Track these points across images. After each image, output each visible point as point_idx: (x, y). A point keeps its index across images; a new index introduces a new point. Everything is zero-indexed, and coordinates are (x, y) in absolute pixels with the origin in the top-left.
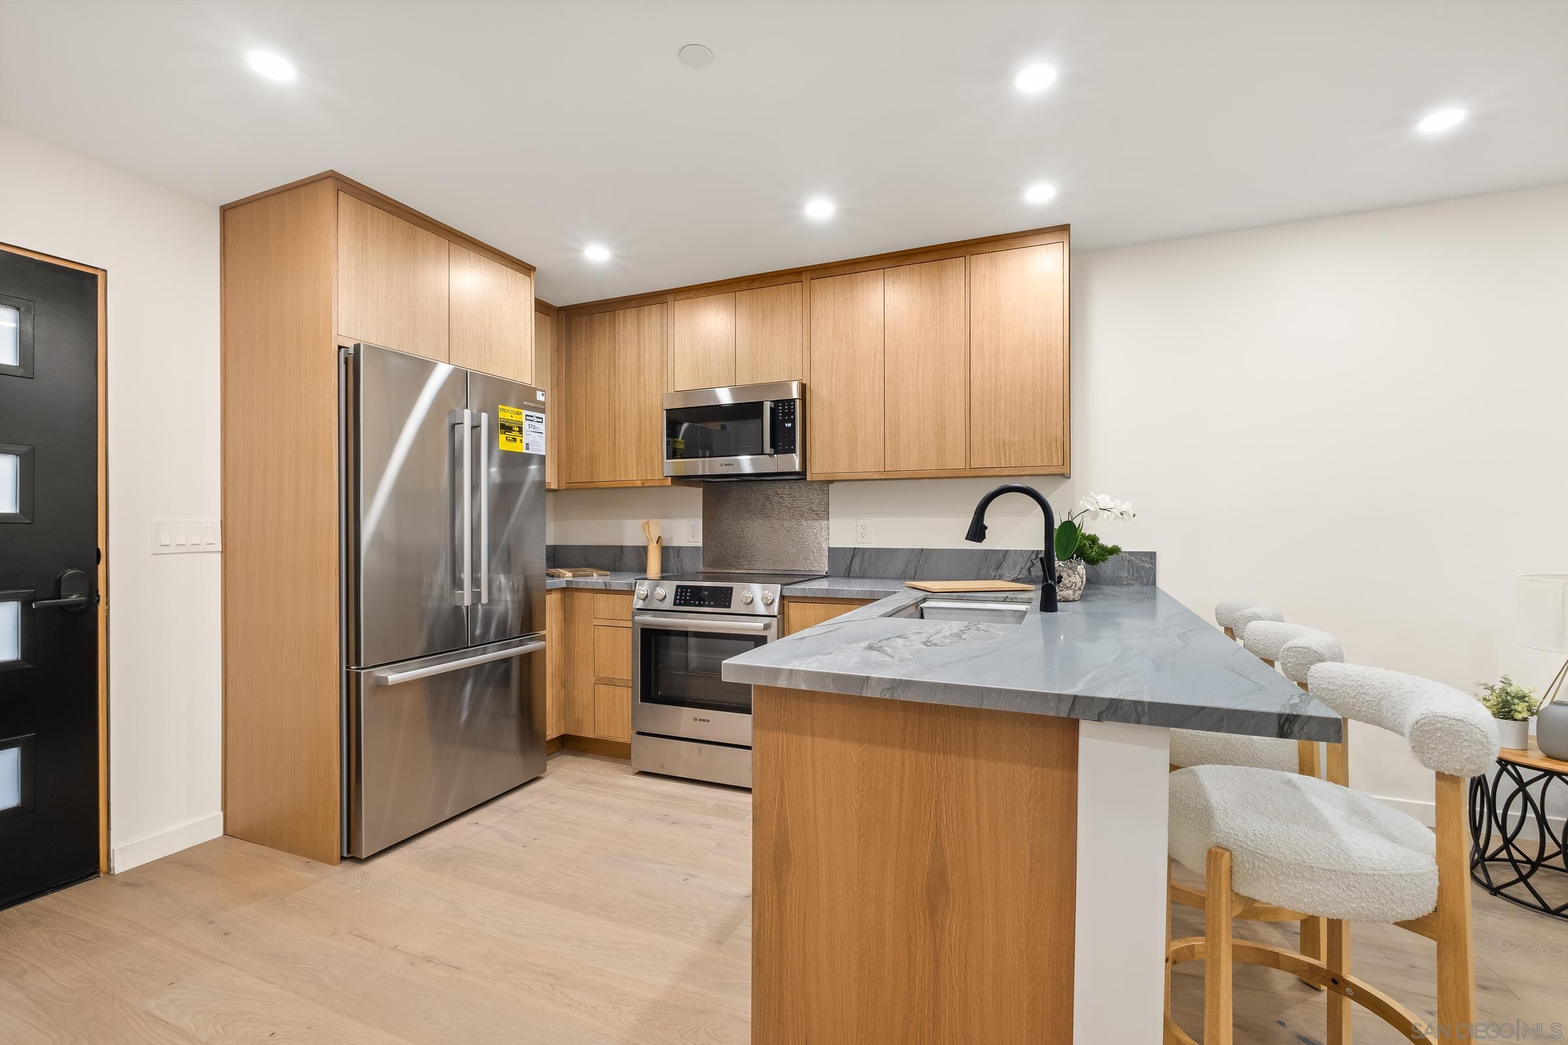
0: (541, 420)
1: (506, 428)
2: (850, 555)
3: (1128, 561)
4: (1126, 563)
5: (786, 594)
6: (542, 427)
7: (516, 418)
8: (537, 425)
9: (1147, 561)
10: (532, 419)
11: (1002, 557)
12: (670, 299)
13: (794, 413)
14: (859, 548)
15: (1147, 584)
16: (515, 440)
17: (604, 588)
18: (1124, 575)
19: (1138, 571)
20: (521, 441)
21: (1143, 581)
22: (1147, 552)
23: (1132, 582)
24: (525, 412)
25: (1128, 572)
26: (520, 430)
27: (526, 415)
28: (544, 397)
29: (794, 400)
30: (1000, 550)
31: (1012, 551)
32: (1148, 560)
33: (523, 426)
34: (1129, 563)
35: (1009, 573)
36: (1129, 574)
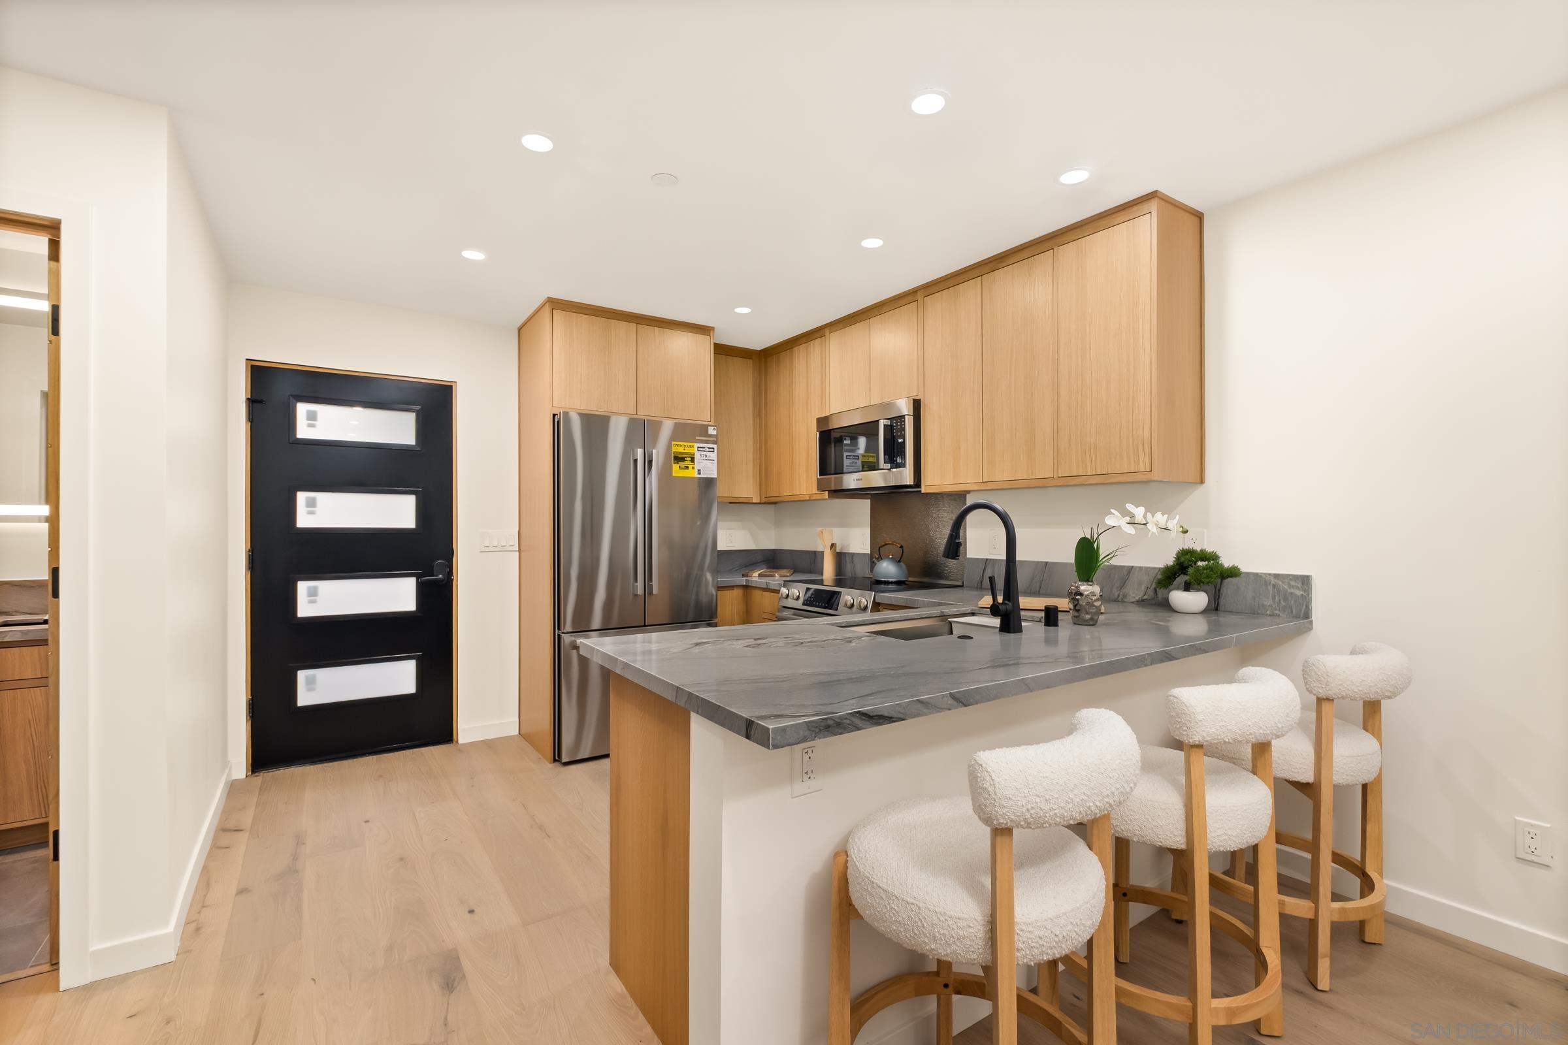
0: (713, 450)
1: (679, 459)
2: (982, 566)
3: (1274, 585)
4: (1270, 588)
5: (878, 601)
6: (714, 456)
7: (688, 450)
8: (708, 454)
9: (1298, 587)
10: (704, 449)
11: (1125, 574)
12: (827, 331)
13: (904, 429)
14: (990, 559)
15: (1297, 617)
16: (687, 468)
17: (766, 587)
18: (1268, 602)
19: (1285, 599)
20: (693, 468)
21: (1292, 612)
22: (1297, 575)
23: (1277, 612)
24: (696, 445)
25: (1274, 599)
26: (693, 460)
27: (698, 447)
28: (715, 431)
29: (903, 416)
30: (1124, 566)
31: (1137, 567)
32: (1300, 585)
33: (695, 456)
34: (1274, 588)
35: (1133, 593)
36: (1274, 602)
